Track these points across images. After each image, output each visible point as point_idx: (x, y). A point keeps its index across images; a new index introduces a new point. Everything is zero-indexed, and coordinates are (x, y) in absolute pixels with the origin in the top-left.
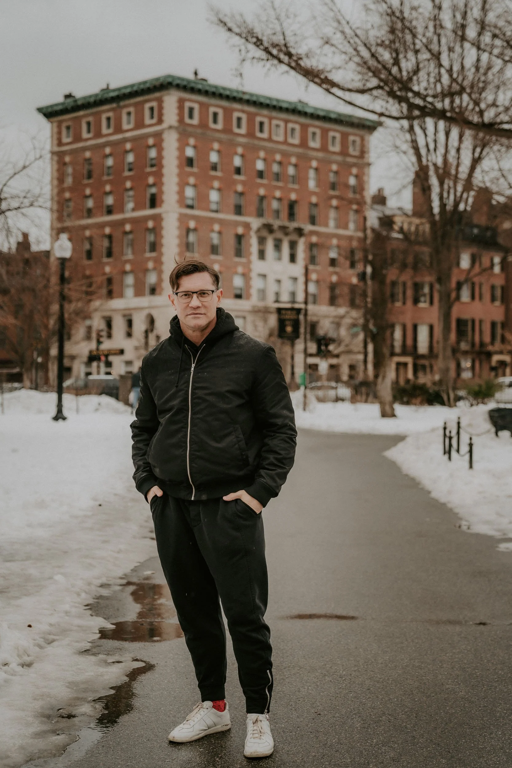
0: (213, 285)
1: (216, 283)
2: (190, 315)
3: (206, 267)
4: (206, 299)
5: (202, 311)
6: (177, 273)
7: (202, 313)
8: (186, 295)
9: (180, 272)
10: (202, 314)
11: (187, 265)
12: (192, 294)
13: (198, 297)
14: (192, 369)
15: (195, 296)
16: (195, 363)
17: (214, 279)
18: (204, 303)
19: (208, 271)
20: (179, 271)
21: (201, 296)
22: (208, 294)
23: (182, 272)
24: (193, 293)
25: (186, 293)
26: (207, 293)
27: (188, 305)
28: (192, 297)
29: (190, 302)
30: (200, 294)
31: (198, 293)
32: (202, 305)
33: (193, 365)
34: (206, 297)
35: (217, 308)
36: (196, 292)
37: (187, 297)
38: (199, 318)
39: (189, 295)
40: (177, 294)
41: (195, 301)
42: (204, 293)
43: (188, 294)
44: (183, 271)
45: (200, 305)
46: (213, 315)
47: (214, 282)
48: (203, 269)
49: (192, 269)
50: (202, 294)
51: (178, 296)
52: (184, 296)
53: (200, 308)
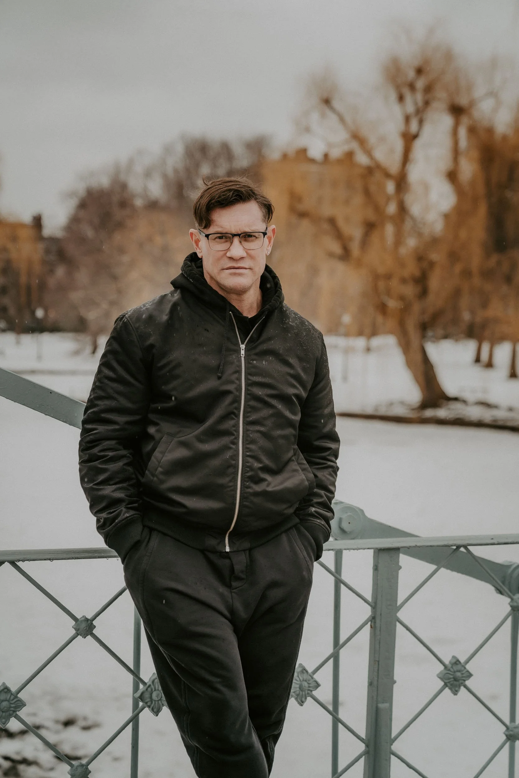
2: (226, 269)
3: (254, 193)
4: (254, 246)
5: (247, 263)
6: (208, 204)
7: (247, 267)
8: (220, 238)
10: (246, 269)
11: (224, 192)
12: (231, 236)
13: (240, 242)
14: (243, 352)
15: (236, 240)
16: (245, 345)
17: (264, 211)
18: (249, 251)
19: (256, 199)
21: (246, 240)
23: (216, 202)
24: (234, 235)
25: (222, 235)
26: (255, 236)
27: (226, 254)
28: (232, 243)
29: (228, 249)
31: (241, 236)
32: (247, 253)
33: (243, 347)
34: (252, 241)
36: (238, 235)
37: (223, 240)
38: (240, 275)
39: (227, 238)
40: (207, 236)
41: (236, 249)
42: (250, 236)
44: (219, 201)
45: (245, 255)
47: (264, 217)
48: (250, 196)
49: (233, 198)
50: (247, 236)
51: (208, 240)
52: (218, 240)
53: (244, 259)
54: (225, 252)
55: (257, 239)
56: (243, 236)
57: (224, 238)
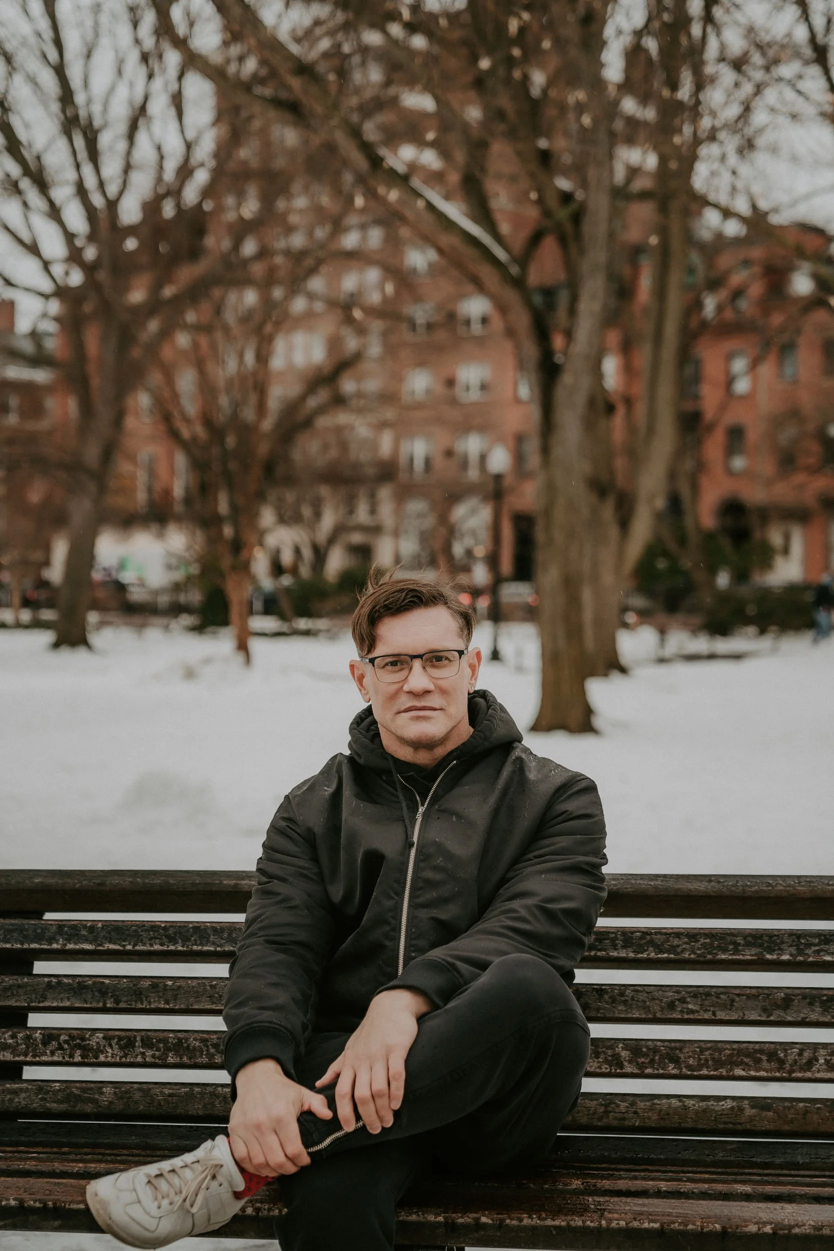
0: (461, 636)
1: (466, 632)
2: (403, 712)
3: (440, 595)
4: (447, 674)
5: (435, 701)
6: (370, 613)
7: (437, 706)
8: (394, 664)
9: (377, 608)
10: (434, 709)
11: (394, 593)
12: (409, 659)
13: (424, 668)
15: (417, 664)
16: (426, 805)
17: (460, 622)
18: (440, 682)
19: (445, 604)
20: (374, 607)
21: (433, 666)
22: (450, 661)
23: (382, 608)
24: (414, 657)
25: (395, 659)
26: (447, 658)
27: (402, 687)
28: (411, 669)
29: (404, 681)
30: (430, 660)
31: (424, 657)
32: (436, 686)
33: (420, 810)
34: (444, 666)
35: (469, 694)
36: (420, 657)
37: (396, 668)
38: (427, 718)
39: (402, 663)
40: (372, 661)
41: (418, 678)
42: (439, 659)
43: (399, 661)
44: (385, 605)
45: (431, 687)
46: (460, 709)
47: (462, 630)
48: (436, 599)
49: (408, 600)
50: (434, 660)
51: (374, 666)
52: (389, 668)
53: (431, 694)
54: (400, 685)
55: (451, 663)
56: (427, 660)
57: (399, 664)
